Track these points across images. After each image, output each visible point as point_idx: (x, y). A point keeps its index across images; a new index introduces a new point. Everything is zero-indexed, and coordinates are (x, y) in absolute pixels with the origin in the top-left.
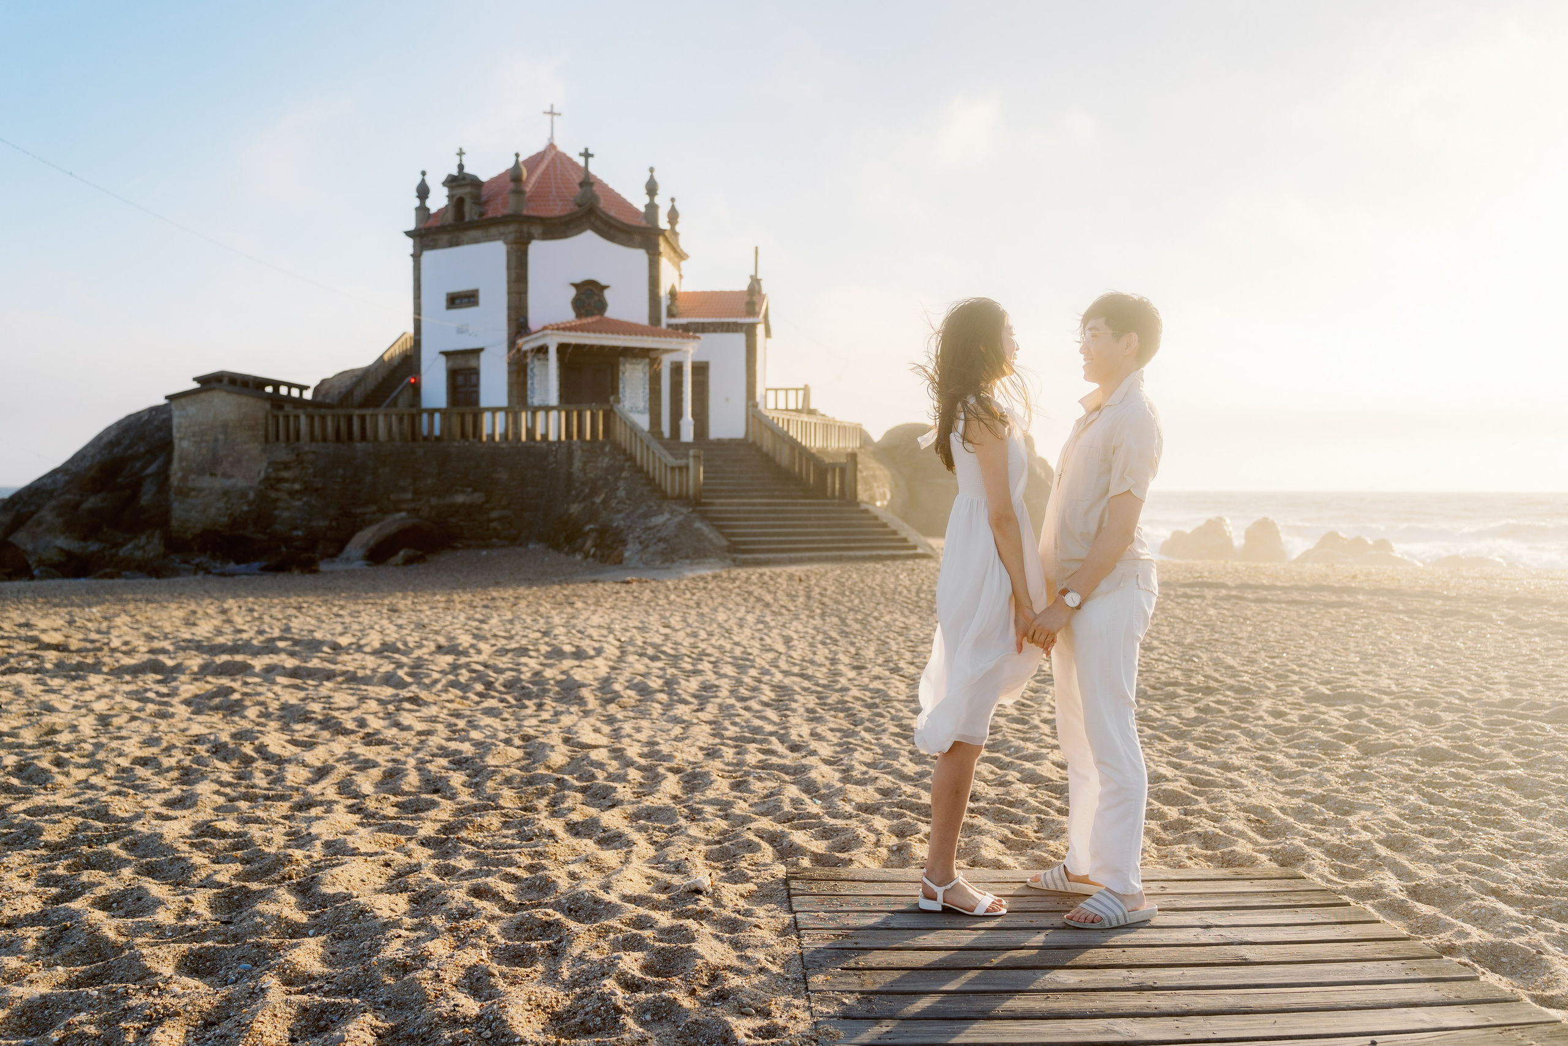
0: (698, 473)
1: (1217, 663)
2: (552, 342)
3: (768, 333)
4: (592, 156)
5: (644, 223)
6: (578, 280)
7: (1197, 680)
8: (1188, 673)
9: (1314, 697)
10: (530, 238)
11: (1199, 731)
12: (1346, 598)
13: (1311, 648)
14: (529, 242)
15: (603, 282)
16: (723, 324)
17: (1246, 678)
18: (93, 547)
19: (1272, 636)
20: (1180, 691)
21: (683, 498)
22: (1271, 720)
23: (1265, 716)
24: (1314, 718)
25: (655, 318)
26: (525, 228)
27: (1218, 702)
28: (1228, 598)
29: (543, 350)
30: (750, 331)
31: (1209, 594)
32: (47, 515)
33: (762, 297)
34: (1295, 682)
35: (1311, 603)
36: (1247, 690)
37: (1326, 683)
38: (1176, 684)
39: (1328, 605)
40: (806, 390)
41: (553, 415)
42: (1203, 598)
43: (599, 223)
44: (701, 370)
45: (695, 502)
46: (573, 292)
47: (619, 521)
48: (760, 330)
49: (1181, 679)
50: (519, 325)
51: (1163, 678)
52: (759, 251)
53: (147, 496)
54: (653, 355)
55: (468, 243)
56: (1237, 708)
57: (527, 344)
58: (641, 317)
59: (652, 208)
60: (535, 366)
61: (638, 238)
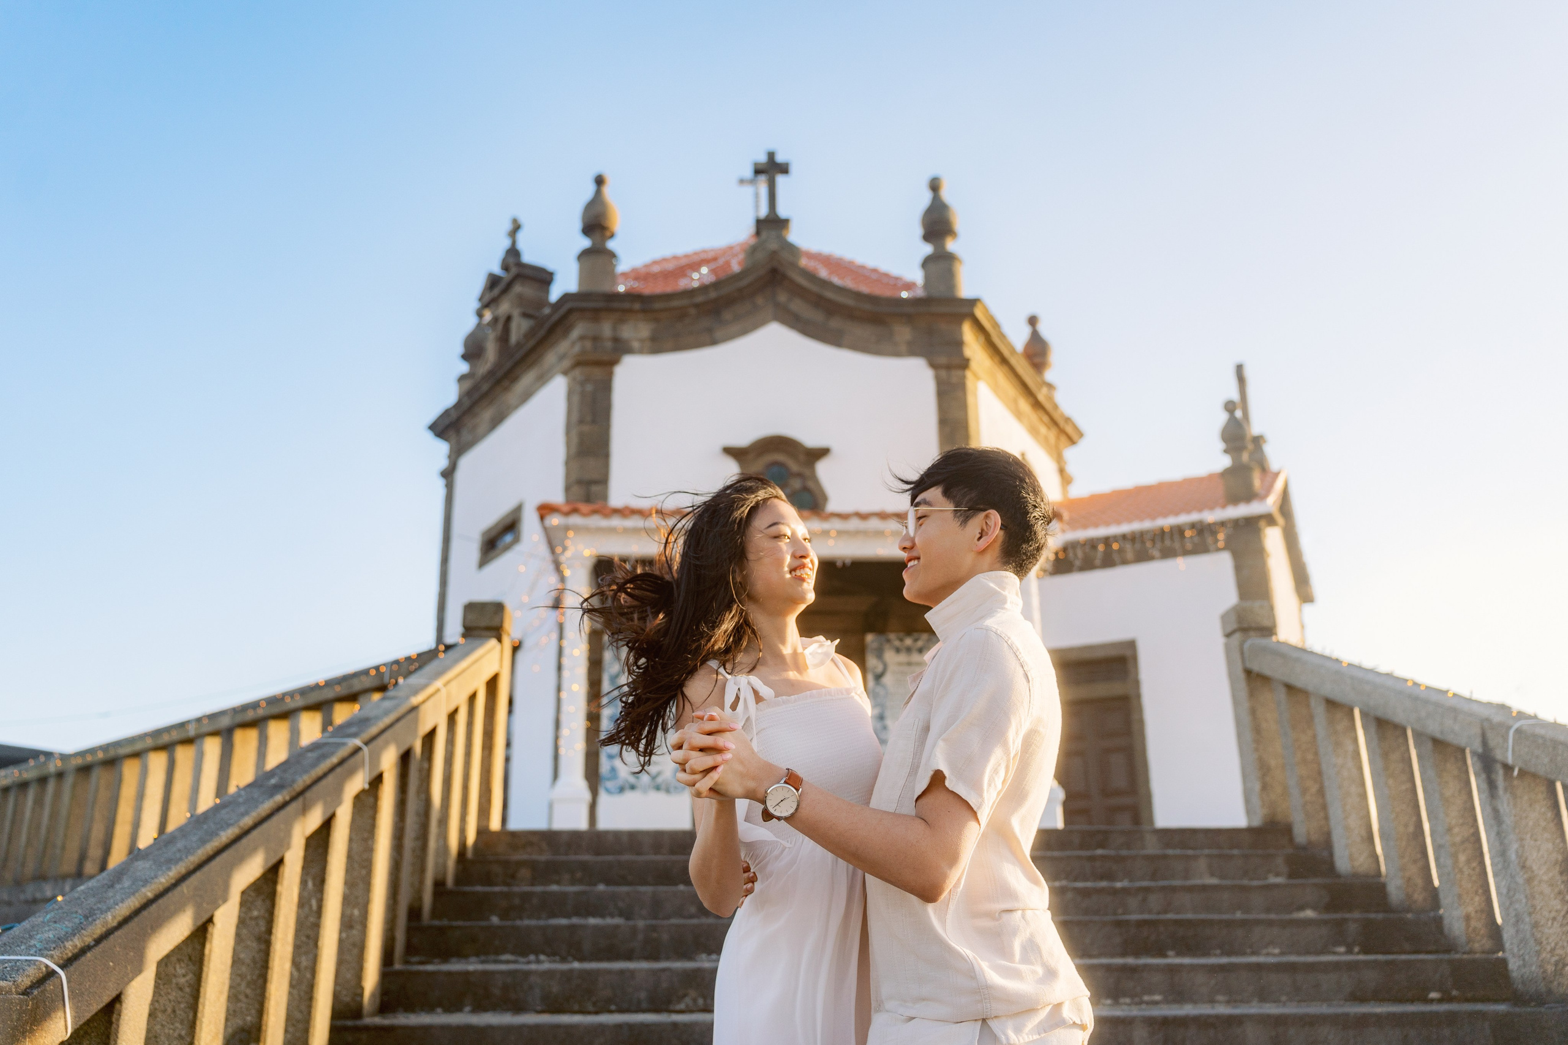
4: (784, 169)
5: (915, 297)
6: (743, 439)
10: (621, 349)
14: (613, 362)
15: (810, 440)
16: (1161, 534)
26: (606, 329)
43: (798, 306)
52: (1248, 373)
55: (516, 407)
59: (940, 265)
61: (903, 333)
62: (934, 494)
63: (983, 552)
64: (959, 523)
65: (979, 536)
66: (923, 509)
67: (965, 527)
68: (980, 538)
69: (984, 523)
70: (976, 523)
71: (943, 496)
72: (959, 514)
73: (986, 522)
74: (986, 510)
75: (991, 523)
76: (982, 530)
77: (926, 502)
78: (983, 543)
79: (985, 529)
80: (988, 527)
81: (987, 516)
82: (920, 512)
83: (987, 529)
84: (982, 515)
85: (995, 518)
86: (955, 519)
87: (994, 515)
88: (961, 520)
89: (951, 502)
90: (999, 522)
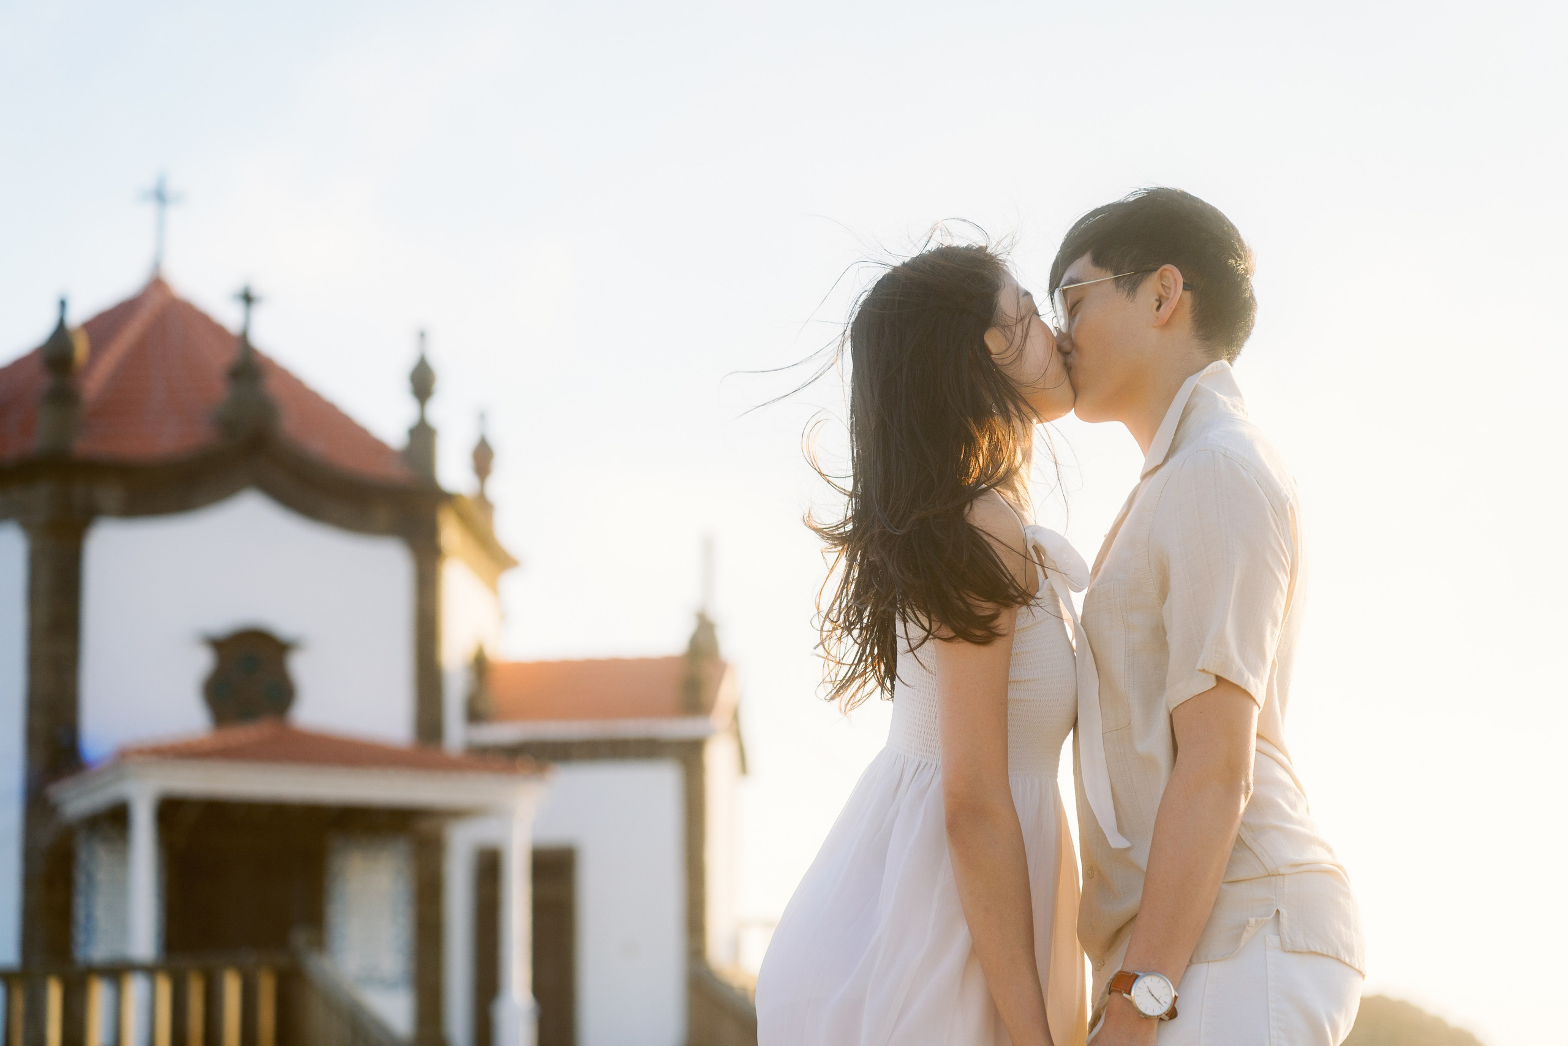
2: (142, 793)
3: (739, 761)
4: (260, 301)
6: (221, 627)
14: (87, 526)
25: (429, 726)
26: (78, 489)
30: (690, 756)
33: (720, 667)
41: (136, 989)
43: (279, 476)
44: (555, 869)
46: (202, 662)
54: (424, 825)
57: (78, 799)
58: (392, 722)
59: (423, 435)
61: (383, 513)
62: (1083, 265)
63: (1167, 325)
64: (1126, 293)
65: (1157, 304)
67: (1134, 297)
68: (1159, 307)
69: (1160, 286)
70: (1150, 287)
72: (1122, 282)
73: (1162, 285)
74: (1159, 268)
75: (1169, 284)
76: (1160, 296)
77: (1072, 279)
78: (1166, 311)
79: (1164, 293)
80: (1168, 291)
81: (1162, 276)
83: (1166, 293)
84: (1155, 276)
85: (1172, 275)
86: (1119, 290)
87: (1172, 272)
88: (1127, 289)
89: (1107, 270)
90: (1180, 280)
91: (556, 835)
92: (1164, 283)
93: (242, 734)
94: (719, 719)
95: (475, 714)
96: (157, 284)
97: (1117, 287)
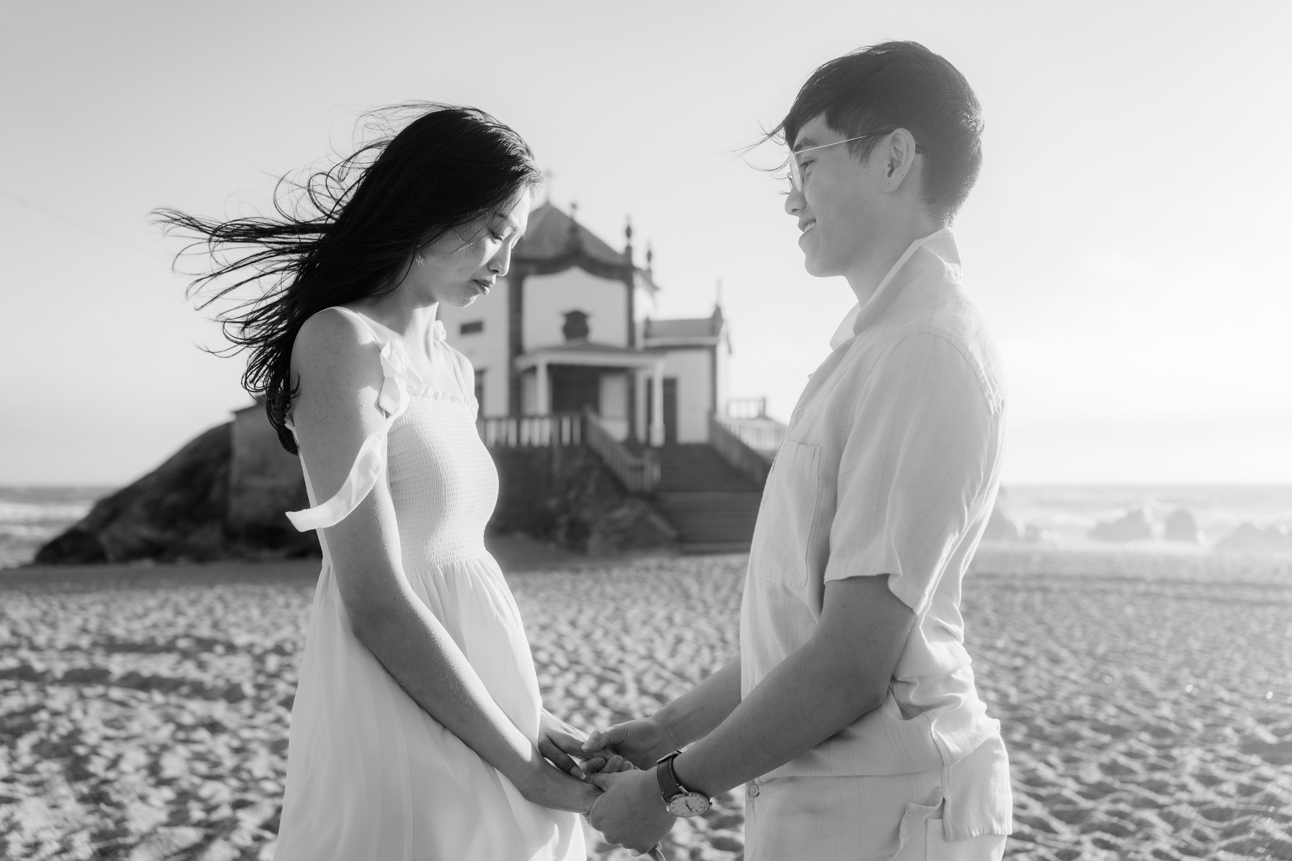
0: (654, 473)
1: (1132, 684)
2: (542, 362)
3: (730, 351)
4: (578, 207)
5: (619, 261)
6: (568, 310)
7: (1108, 713)
8: (1097, 700)
9: (1251, 745)
10: (526, 276)
11: (1101, 810)
12: (1272, 596)
13: (1240, 663)
14: (525, 280)
15: (586, 312)
17: (1166, 710)
18: (169, 535)
19: (1195, 645)
20: (1085, 731)
21: (641, 495)
22: (1200, 792)
23: (1192, 783)
24: (1258, 790)
25: (631, 340)
26: (523, 268)
27: (1131, 755)
28: (1146, 594)
29: (533, 370)
30: (713, 349)
31: (1127, 589)
32: (137, 509)
34: (1228, 720)
35: (1235, 602)
36: (1165, 733)
37: (1265, 720)
38: (1079, 718)
39: (1253, 604)
40: (764, 401)
42: (1120, 593)
43: (583, 263)
44: (670, 385)
45: (651, 497)
46: (560, 321)
47: (586, 515)
48: (722, 350)
49: (1087, 711)
50: (516, 347)
51: (1066, 709)
53: (215, 494)
54: (630, 372)
56: (1153, 768)
57: (523, 363)
58: (619, 338)
59: (629, 249)
60: (528, 381)
61: (616, 274)
62: (815, 126)
63: (899, 190)
64: (859, 159)
65: (888, 169)
66: (807, 152)
67: (867, 162)
68: (890, 173)
69: (893, 150)
70: (883, 150)
71: (829, 128)
72: (855, 146)
73: (895, 148)
74: (892, 131)
75: (902, 148)
76: (892, 160)
77: (808, 142)
78: (897, 178)
79: (896, 158)
80: (899, 154)
81: (894, 140)
82: (803, 156)
83: (898, 157)
84: (887, 139)
85: (905, 138)
86: (852, 155)
87: (903, 136)
88: (860, 154)
89: (841, 133)
90: (913, 144)
91: (671, 373)
92: (896, 146)
93: (575, 343)
94: (722, 337)
95: (647, 335)
96: (547, 204)
97: (850, 151)
